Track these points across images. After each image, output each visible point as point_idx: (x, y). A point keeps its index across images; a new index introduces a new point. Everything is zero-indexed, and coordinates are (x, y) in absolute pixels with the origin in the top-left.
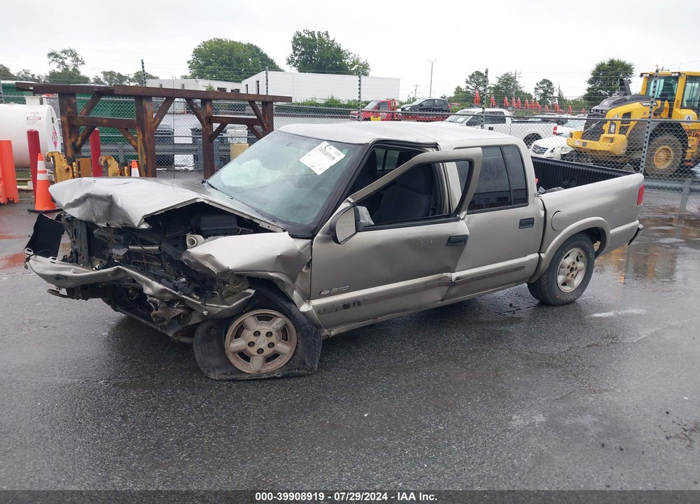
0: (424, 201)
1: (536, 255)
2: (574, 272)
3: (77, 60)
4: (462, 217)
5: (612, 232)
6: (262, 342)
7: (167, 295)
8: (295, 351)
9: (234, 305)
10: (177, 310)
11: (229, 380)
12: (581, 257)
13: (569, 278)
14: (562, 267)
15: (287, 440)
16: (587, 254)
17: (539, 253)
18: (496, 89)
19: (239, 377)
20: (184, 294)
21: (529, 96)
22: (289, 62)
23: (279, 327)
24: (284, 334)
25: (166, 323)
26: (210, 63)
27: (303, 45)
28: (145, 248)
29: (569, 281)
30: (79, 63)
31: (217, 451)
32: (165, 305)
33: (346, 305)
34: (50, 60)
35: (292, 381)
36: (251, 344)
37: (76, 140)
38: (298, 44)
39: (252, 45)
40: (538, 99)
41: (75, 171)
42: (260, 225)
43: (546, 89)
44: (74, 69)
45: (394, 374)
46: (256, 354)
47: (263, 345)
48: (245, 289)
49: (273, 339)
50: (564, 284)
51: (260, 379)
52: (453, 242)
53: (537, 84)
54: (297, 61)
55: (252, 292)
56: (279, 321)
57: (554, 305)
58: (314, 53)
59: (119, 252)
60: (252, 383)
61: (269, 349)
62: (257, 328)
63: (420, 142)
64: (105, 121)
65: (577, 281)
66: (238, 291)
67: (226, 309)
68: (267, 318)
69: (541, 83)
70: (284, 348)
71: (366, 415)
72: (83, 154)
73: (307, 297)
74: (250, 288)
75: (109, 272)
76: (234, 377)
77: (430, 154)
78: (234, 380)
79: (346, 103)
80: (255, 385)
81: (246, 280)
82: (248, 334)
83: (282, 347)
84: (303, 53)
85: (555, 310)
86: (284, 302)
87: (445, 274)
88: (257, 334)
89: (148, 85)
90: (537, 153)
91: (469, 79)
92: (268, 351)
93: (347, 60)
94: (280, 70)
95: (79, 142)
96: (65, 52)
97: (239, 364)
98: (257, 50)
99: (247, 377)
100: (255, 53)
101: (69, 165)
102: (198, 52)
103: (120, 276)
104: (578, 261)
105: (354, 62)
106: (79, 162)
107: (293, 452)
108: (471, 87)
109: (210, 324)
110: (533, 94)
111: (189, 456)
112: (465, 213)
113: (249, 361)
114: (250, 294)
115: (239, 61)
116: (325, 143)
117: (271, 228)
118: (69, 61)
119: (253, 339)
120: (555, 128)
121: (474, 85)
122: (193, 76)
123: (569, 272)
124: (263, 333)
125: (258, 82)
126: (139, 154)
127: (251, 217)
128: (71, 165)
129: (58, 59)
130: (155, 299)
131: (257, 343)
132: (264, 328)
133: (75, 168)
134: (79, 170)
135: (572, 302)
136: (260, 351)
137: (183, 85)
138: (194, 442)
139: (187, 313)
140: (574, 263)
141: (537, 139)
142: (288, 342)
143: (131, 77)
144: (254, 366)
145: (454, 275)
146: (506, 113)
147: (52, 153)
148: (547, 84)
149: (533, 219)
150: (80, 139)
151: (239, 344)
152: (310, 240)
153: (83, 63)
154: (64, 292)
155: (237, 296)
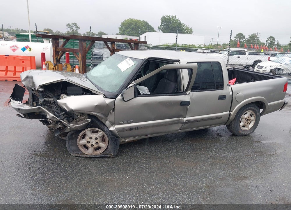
0: (173, 85)
1: (228, 112)
2: (249, 122)
3: (77, 27)
4: (188, 94)
5: (269, 104)
6: (93, 142)
7: (55, 119)
8: (107, 147)
9: (81, 125)
10: (59, 126)
11: (79, 157)
12: (253, 114)
13: (246, 124)
14: (242, 118)
15: (89, 184)
16: (256, 114)
17: (230, 111)
18: (248, 41)
19: (82, 156)
20: (61, 119)
21: (264, 44)
22: (159, 28)
23: (101, 136)
24: (103, 139)
25: (53, 131)
26: (127, 29)
27: (165, 21)
28: (49, 99)
29: (246, 125)
30: (78, 28)
31: (58, 186)
32: (54, 123)
33: (131, 129)
34: (67, 27)
35: (104, 159)
36: (88, 142)
37: (58, 57)
38: (163, 21)
39: (145, 21)
40: (267, 45)
41: (56, 69)
42: (92, 92)
43: (272, 41)
44: (76, 31)
45: (149, 160)
46: (90, 146)
47: (94, 143)
48: (86, 119)
49: (98, 141)
50: (244, 126)
51: (91, 157)
52: (182, 104)
53: (268, 39)
54: (162, 28)
55: (90, 120)
56: (101, 133)
57: (238, 136)
58: (169, 24)
59: (41, 100)
60: (87, 159)
61: (96, 145)
62: (91, 136)
63: (171, 59)
64: (68, 49)
65: (251, 126)
66: (83, 119)
67: (77, 126)
68: (96, 132)
69: (269, 38)
70: (103, 145)
71: (127, 177)
72: (60, 63)
73: (113, 124)
74: (89, 118)
75: (36, 108)
76: (81, 155)
77: (176, 65)
78: (80, 157)
79: (181, 45)
80: (88, 160)
81: (87, 115)
82: (87, 138)
83: (101, 144)
84: (165, 25)
85: (238, 138)
86: (102, 125)
87: (180, 118)
88: (91, 138)
89: (102, 37)
90: (259, 68)
91: (236, 36)
92: (95, 146)
93: (183, 28)
94: (156, 32)
95: (59, 58)
96: (73, 24)
97: (83, 150)
98: (147, 23)
99: (85, 156)
100: (146, 25)
101: (54, 66)
102: (123, 24)
103: (40, 110)
104: (251, 116)
105: (186, 29)
106: (58, 66)
107: (88, 190)
108: (237, 40)
109: (72, 132)
110: (265, 43)
111: (46, 187)
112: (189, 91)
113: (88, 149)
114: (88, 121)
115: (139, 28)
116: (129, 58)
117: (97, 93)
118: (74, 28)
119: (89, 140)
120: (269, 58)
121: (238, 39)
122: (121, 34)
123: (246, 121)
124: (94, 138)
125: (145, 36)
126: (80, 63)
127: (88, 88)
128: (55, 67)
129: (70, 27)
130: (50, 121)
131: (91, 142)
132: (94, 136)
133: (56, 68)
134: (58, 69)
135: (248, 135)
136: (92, 145)
137: (116, 37)
138: (51, 181)
139: (64, 127)
140: (249, 117)
141: (260, 62)
142: (105, 143)
143: (97, 34)
144: (90, 152)
145: (185, 119)
146: (246, 50)
147: (48, 62)
148: (272, 39)
149: (226, 96)
150: (59, 56)
151: (83, 142)
152: (114, 100)
153: (79, 29)
154: (22, 116)
155: (83, 121)
